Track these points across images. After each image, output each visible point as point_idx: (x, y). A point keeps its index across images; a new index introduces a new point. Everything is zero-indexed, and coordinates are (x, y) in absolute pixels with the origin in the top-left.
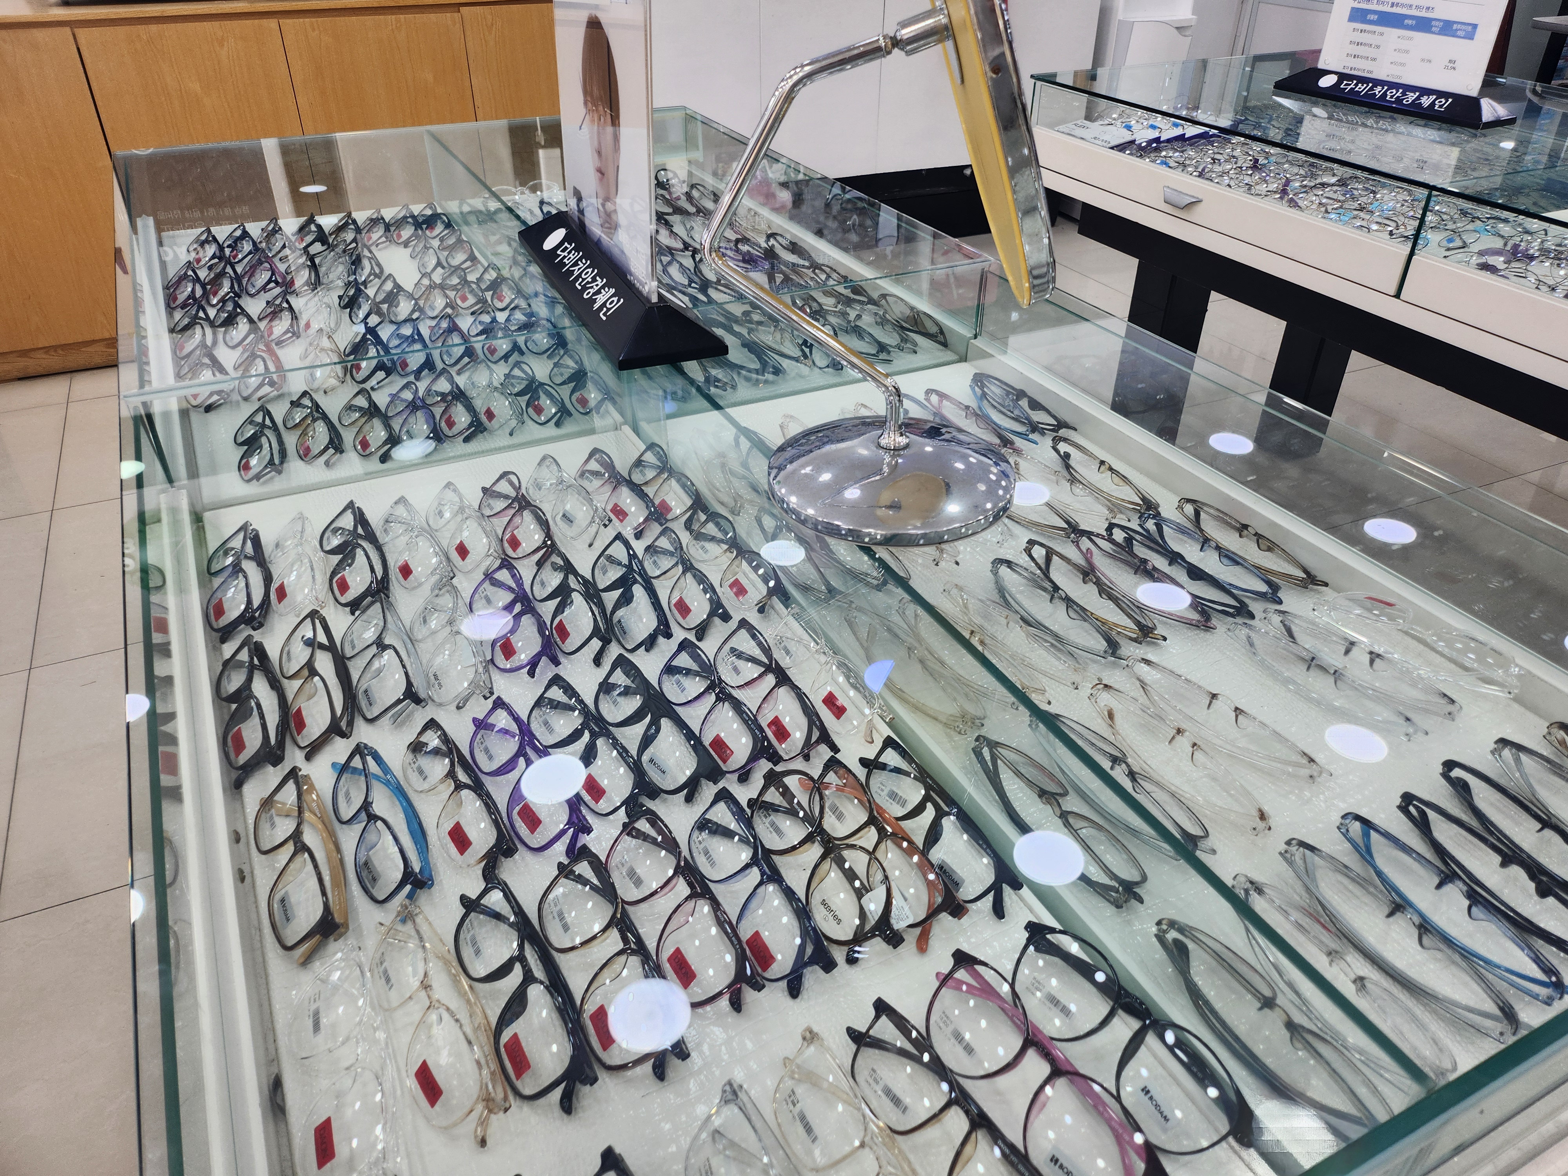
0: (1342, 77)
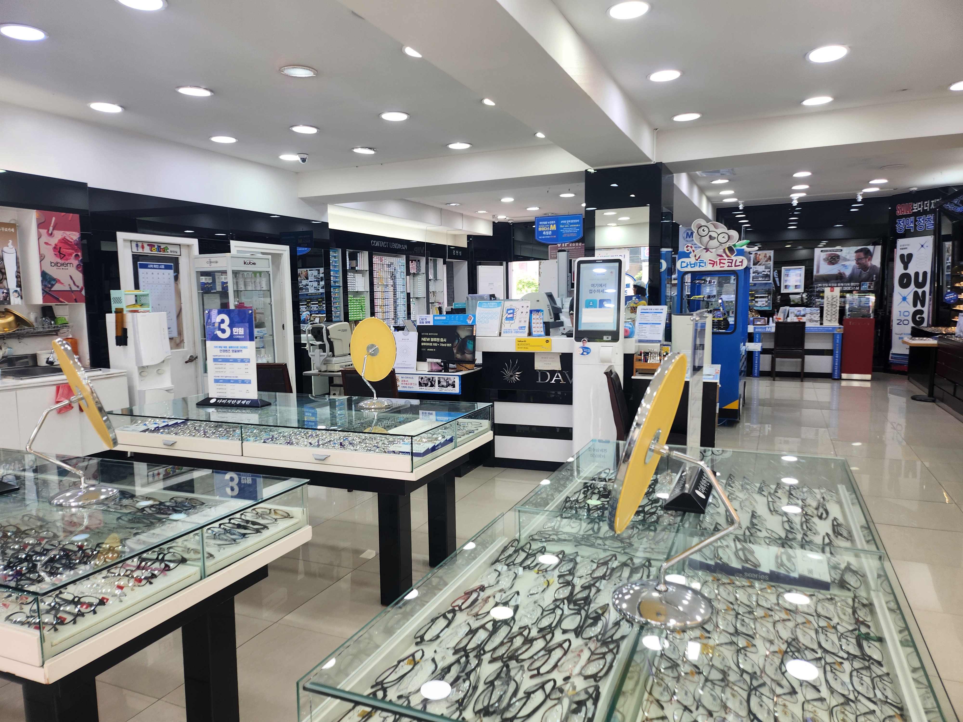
0: (217, 399)
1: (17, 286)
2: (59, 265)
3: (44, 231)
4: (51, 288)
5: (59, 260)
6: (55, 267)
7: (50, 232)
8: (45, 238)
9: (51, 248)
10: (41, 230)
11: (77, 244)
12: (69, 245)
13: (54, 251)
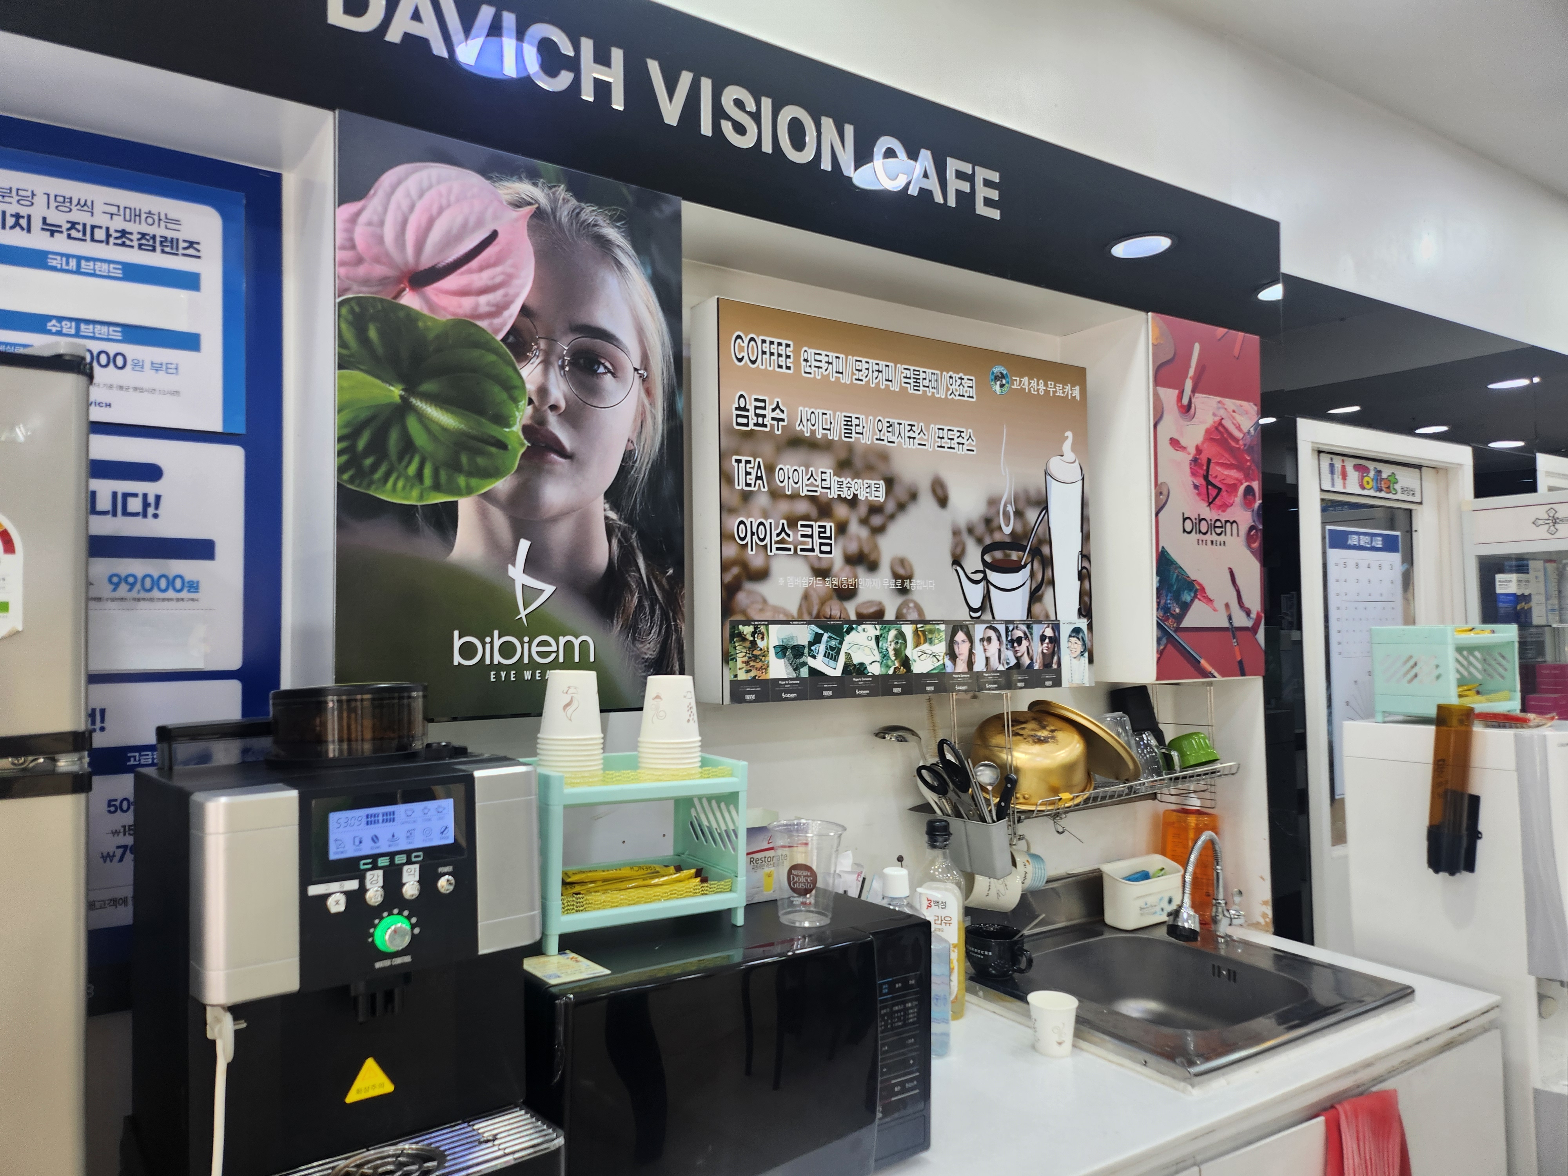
1: (1080, 613)
2: (1204, 527)
3: (1169, 395)
4: (1180, 618)
5: (1206, 512)
6: (1194, 536)
7: (1185, 401)
8: (1171, 424)
9: (1184, 459)
10: (1162, 391)
11: (1250, 449)
12: (1231, 451)
13: (1194, 474)
